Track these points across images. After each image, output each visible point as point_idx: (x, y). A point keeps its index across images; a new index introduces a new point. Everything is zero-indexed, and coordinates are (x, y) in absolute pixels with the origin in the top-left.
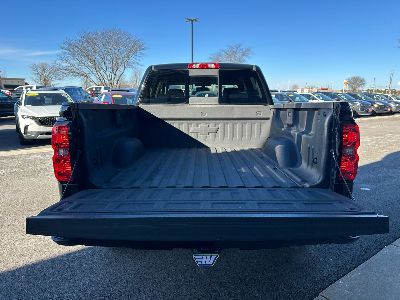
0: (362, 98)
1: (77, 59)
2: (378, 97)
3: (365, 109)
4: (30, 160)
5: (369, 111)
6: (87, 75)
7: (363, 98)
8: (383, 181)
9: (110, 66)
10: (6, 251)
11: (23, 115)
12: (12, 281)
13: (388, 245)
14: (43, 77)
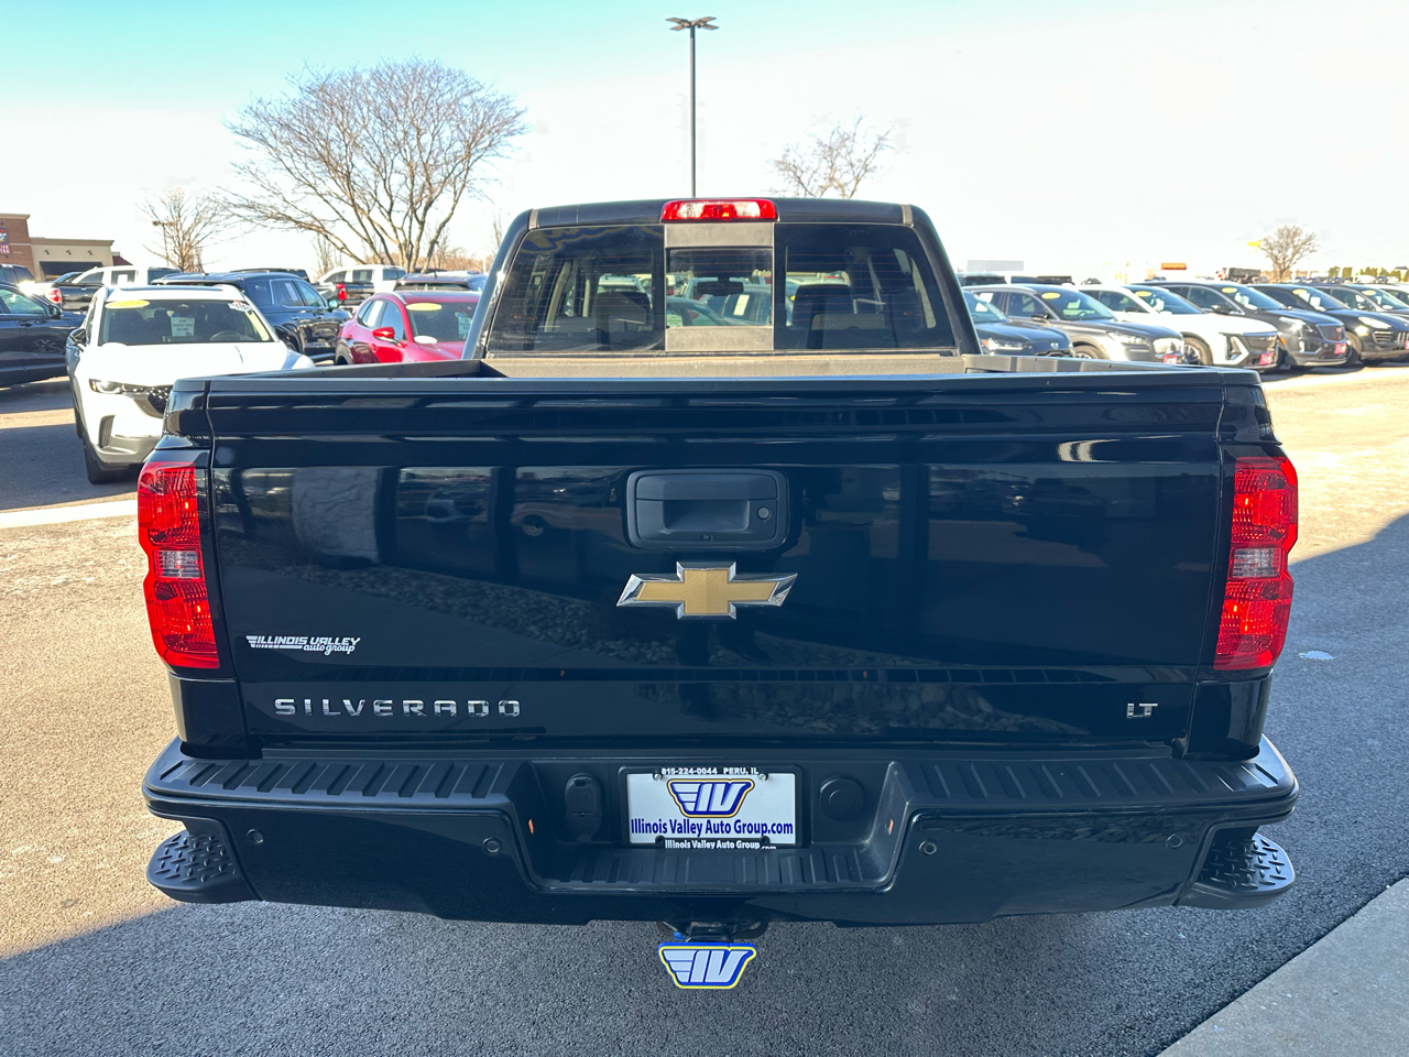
0: (1312, 303)
1: (289, 170)
2: (1371, 297)
3: (1323, 344)
4: (117, 539)
5: (1336, 352)
6: (323, 228)
7: (1315, 302)
8: (1382, 626)
9: (405, 193)
10: (18, 888)
11: (96, 381)
12: (32, 1003)
13: (1396, 881)
14: (174, 233)
